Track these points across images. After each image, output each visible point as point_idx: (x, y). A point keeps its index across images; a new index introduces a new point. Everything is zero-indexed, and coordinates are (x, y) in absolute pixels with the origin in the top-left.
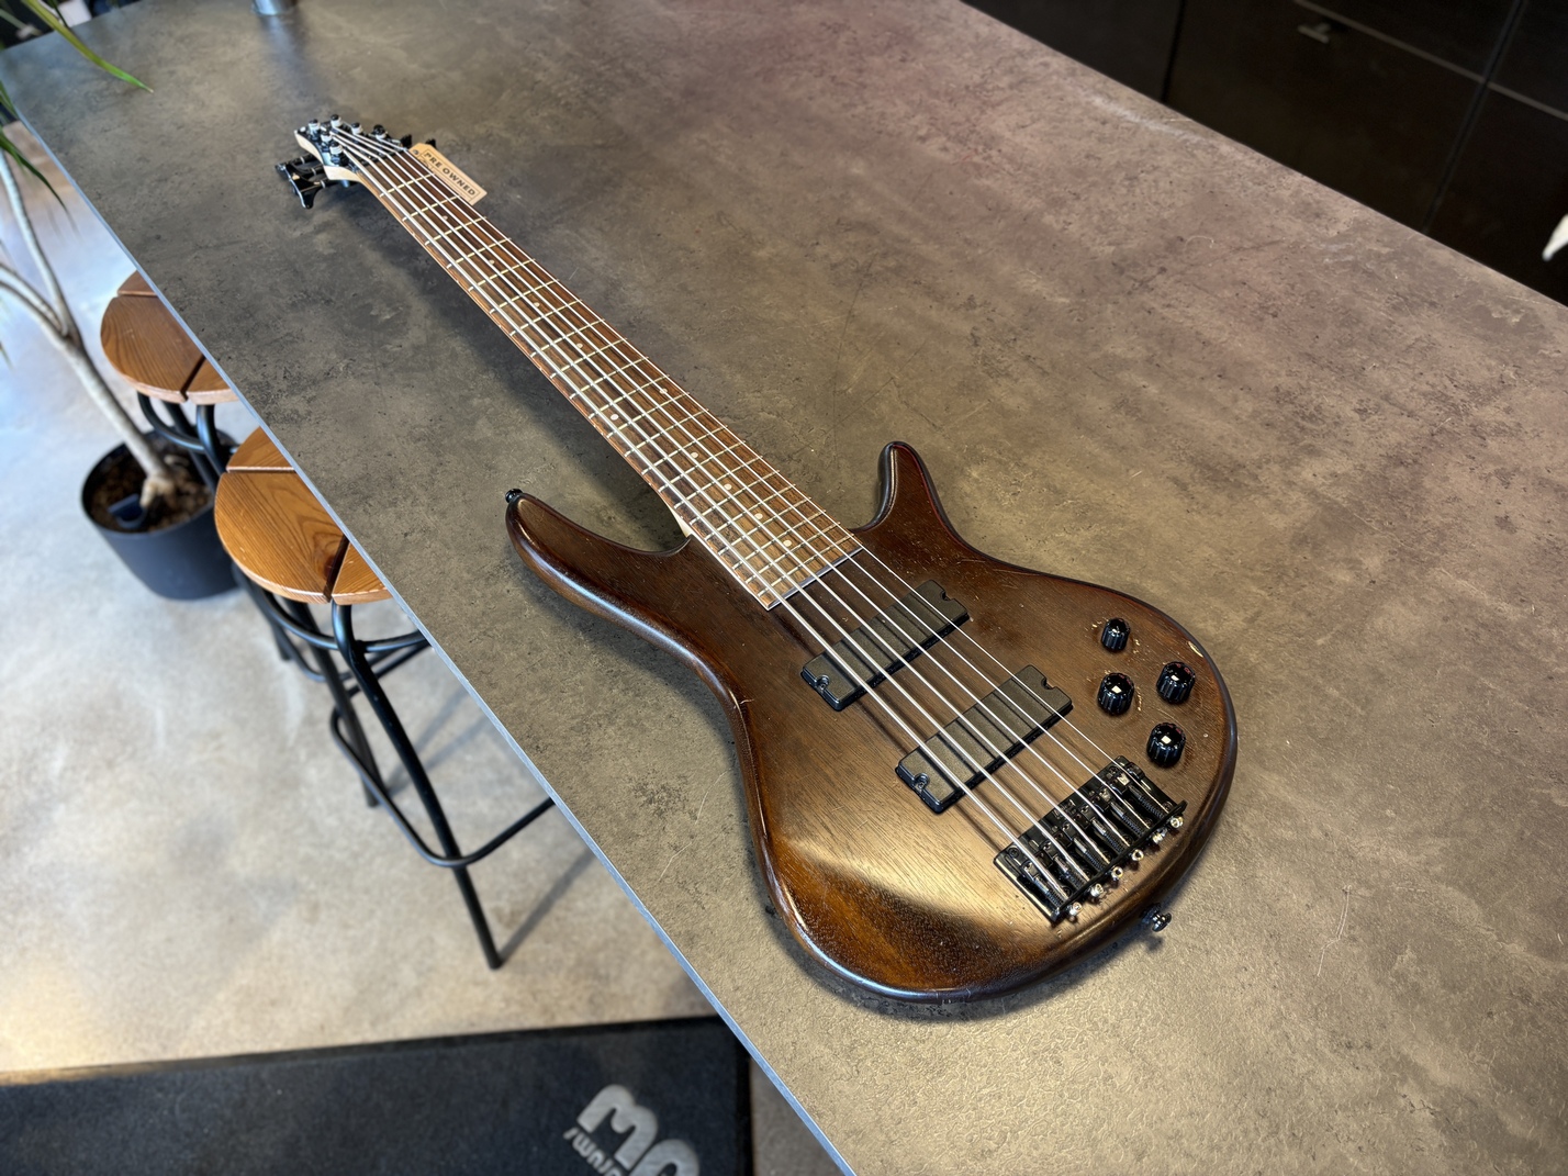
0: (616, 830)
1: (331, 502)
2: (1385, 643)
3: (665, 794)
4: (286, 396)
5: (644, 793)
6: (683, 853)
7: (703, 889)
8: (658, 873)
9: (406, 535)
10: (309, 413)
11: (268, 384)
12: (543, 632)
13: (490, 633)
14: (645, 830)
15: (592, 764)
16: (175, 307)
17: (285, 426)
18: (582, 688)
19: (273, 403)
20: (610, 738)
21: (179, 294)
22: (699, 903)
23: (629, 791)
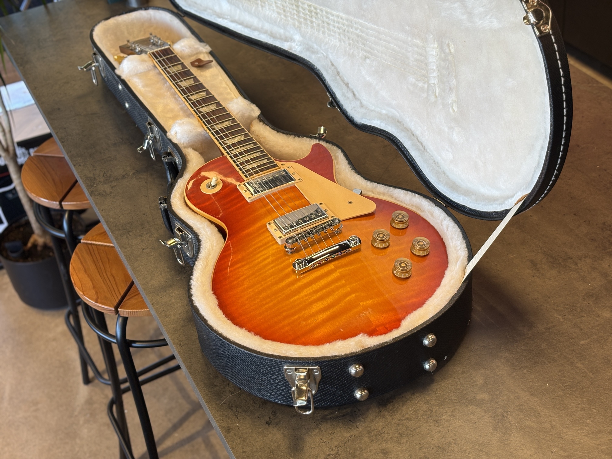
4: (102, 185)
6: (234, 395)
7: (240, 411)
9: (143, 249)
10: (111, 193)
11: (95, 179)
19: (95, 186)
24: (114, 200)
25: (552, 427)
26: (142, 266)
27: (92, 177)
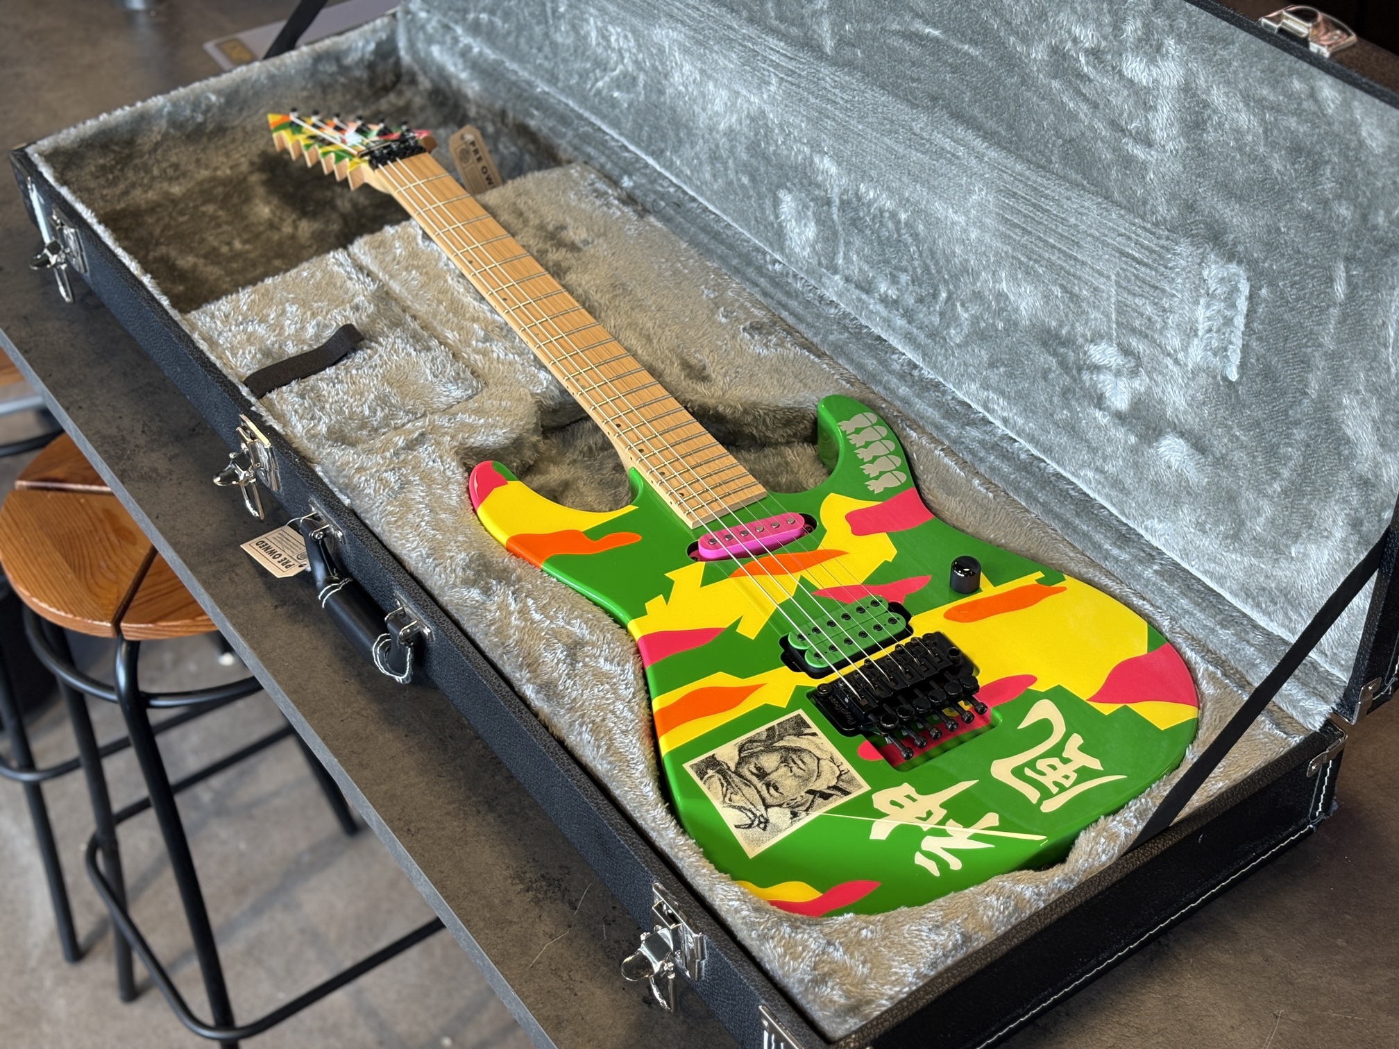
0: (488, 915)
1: (191, 570)
2: (1371, 772)
3: (544, 883)
4: (145, 453)
5: (522, 881)
6: (559, 941)
7: (578, 977)
8: (530, 959)
9: (276, 607)
10: (170, 472)
11: (124, 439)
12: (423, 715)
13: (364, 712)
14: (520, 917)
15: (468, 850)
16: (19, 349)
17: (141, 485)
18: (461, 773)
19: (129, 459)
20: (489, 824)
21: (23, 334)
22: (571, 990)
23: (506, 879)
24: (182, 492)
25: (1267, 960)
26: (281, 647)
27: (115, 437)
